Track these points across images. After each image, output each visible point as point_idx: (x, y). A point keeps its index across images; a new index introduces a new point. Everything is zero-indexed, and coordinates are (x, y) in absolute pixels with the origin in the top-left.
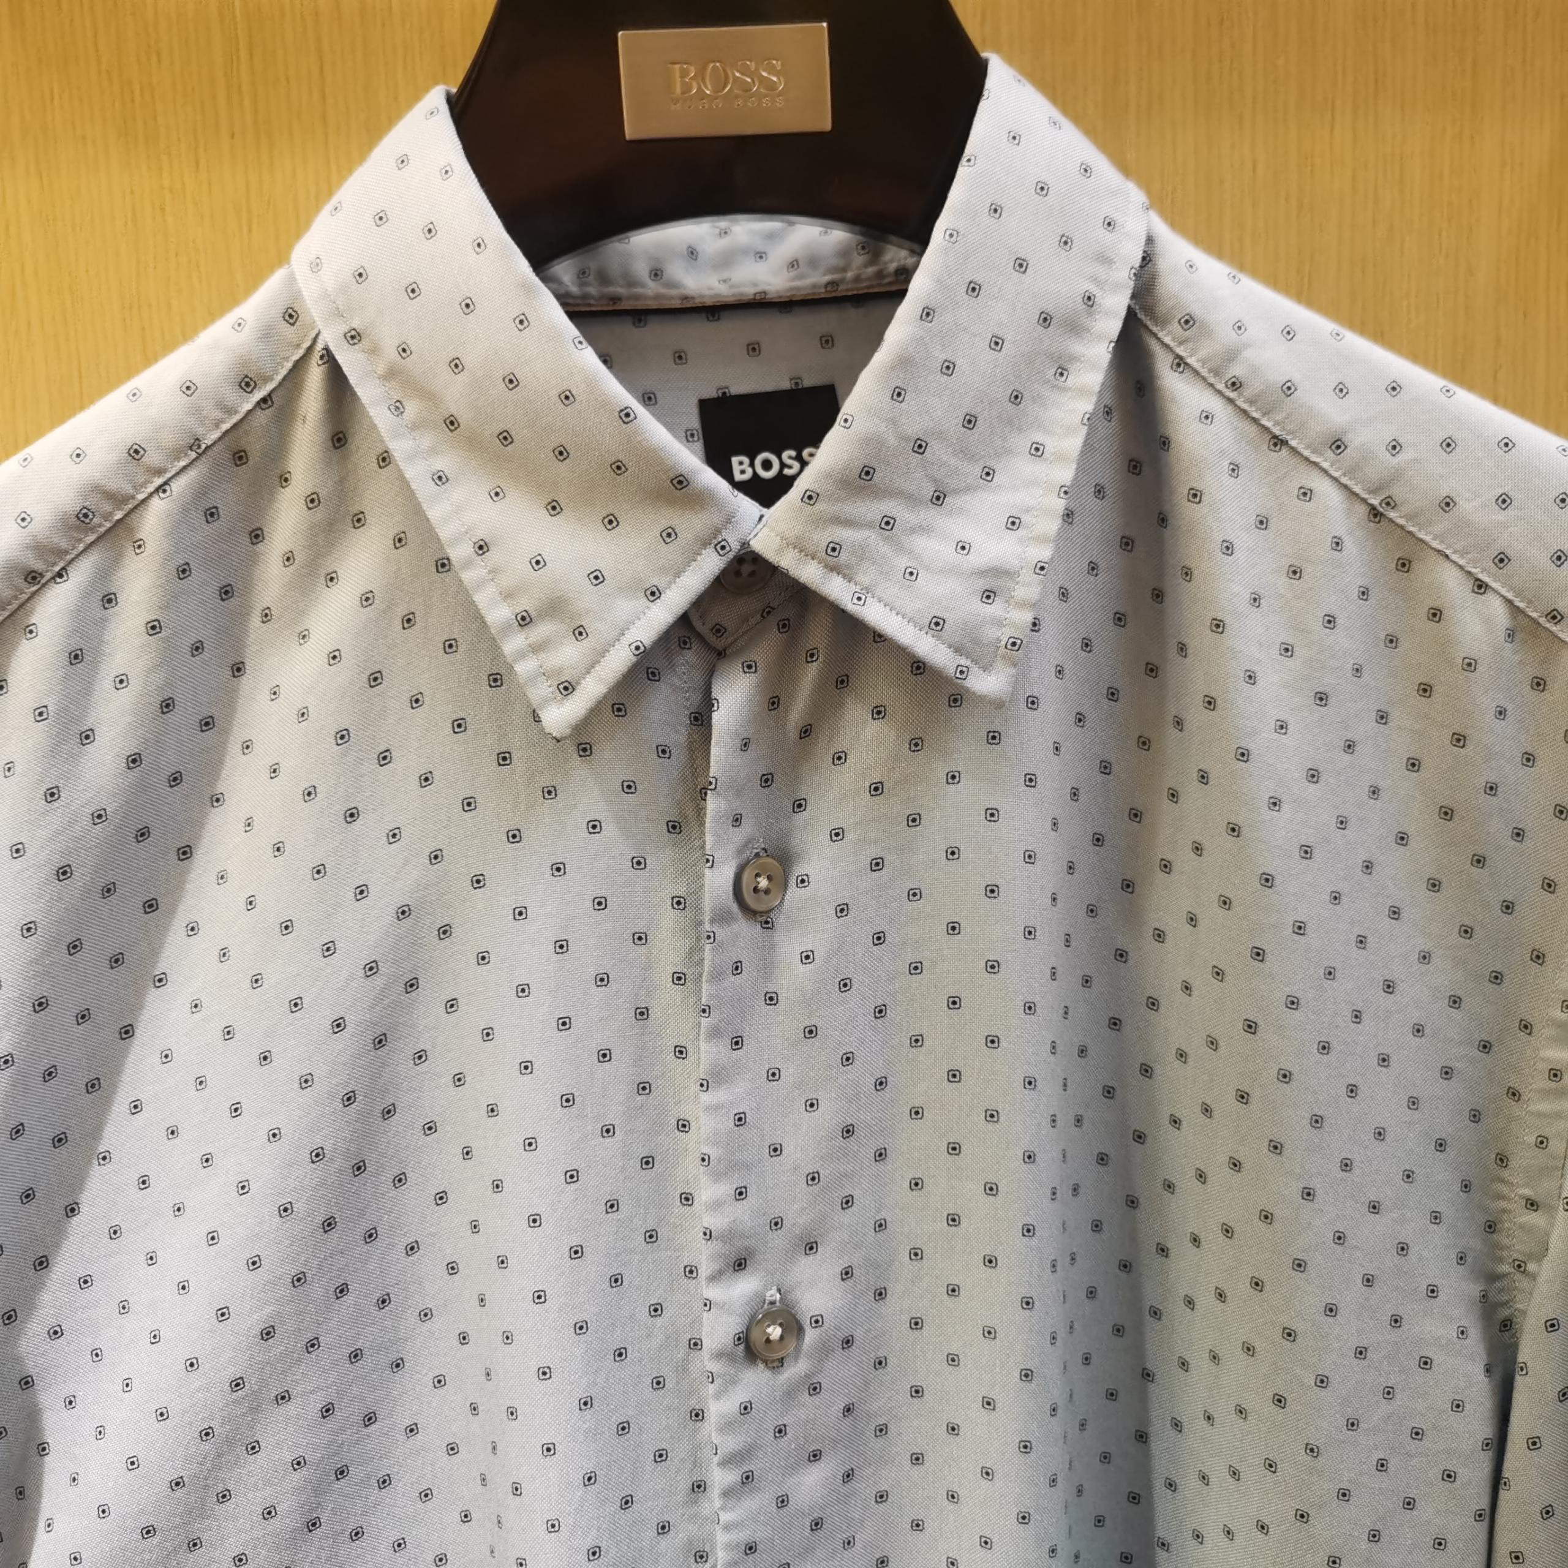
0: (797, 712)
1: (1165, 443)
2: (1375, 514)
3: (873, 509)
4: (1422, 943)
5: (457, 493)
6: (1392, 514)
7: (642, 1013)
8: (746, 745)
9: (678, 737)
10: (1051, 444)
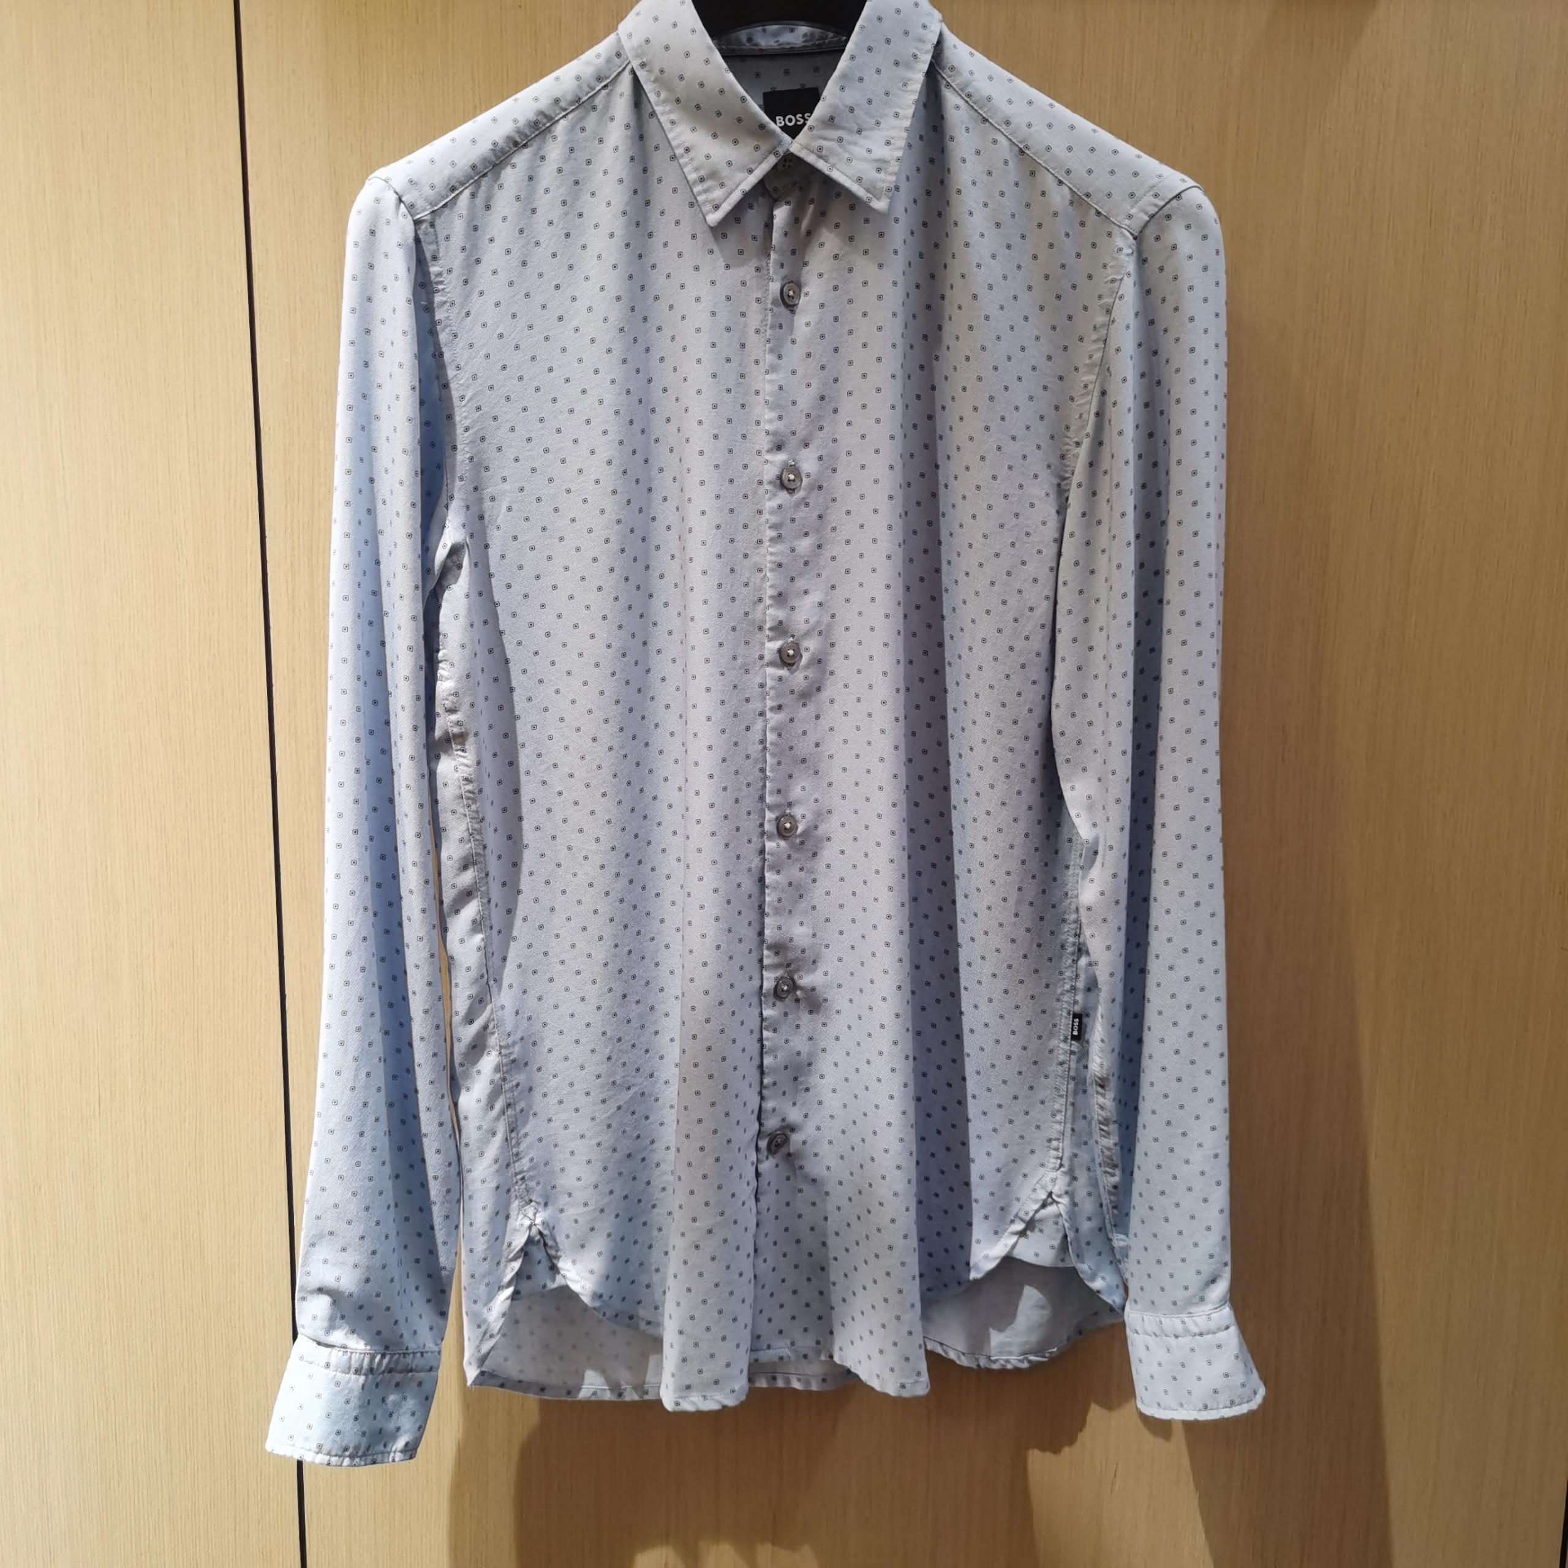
0: (805, 224)
1: (942, 117)
2: (1022, 152)
3: (836, 134)
4: (1036, 333)
5: (679, 129)
6: (1027, 152)
7: (743, 346)
8: (786, 234)
9: (759, 232)
10: (901, 112)
